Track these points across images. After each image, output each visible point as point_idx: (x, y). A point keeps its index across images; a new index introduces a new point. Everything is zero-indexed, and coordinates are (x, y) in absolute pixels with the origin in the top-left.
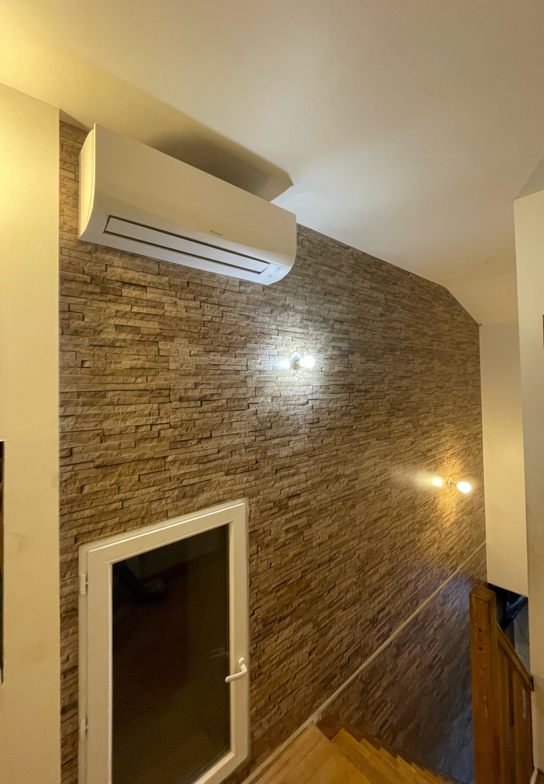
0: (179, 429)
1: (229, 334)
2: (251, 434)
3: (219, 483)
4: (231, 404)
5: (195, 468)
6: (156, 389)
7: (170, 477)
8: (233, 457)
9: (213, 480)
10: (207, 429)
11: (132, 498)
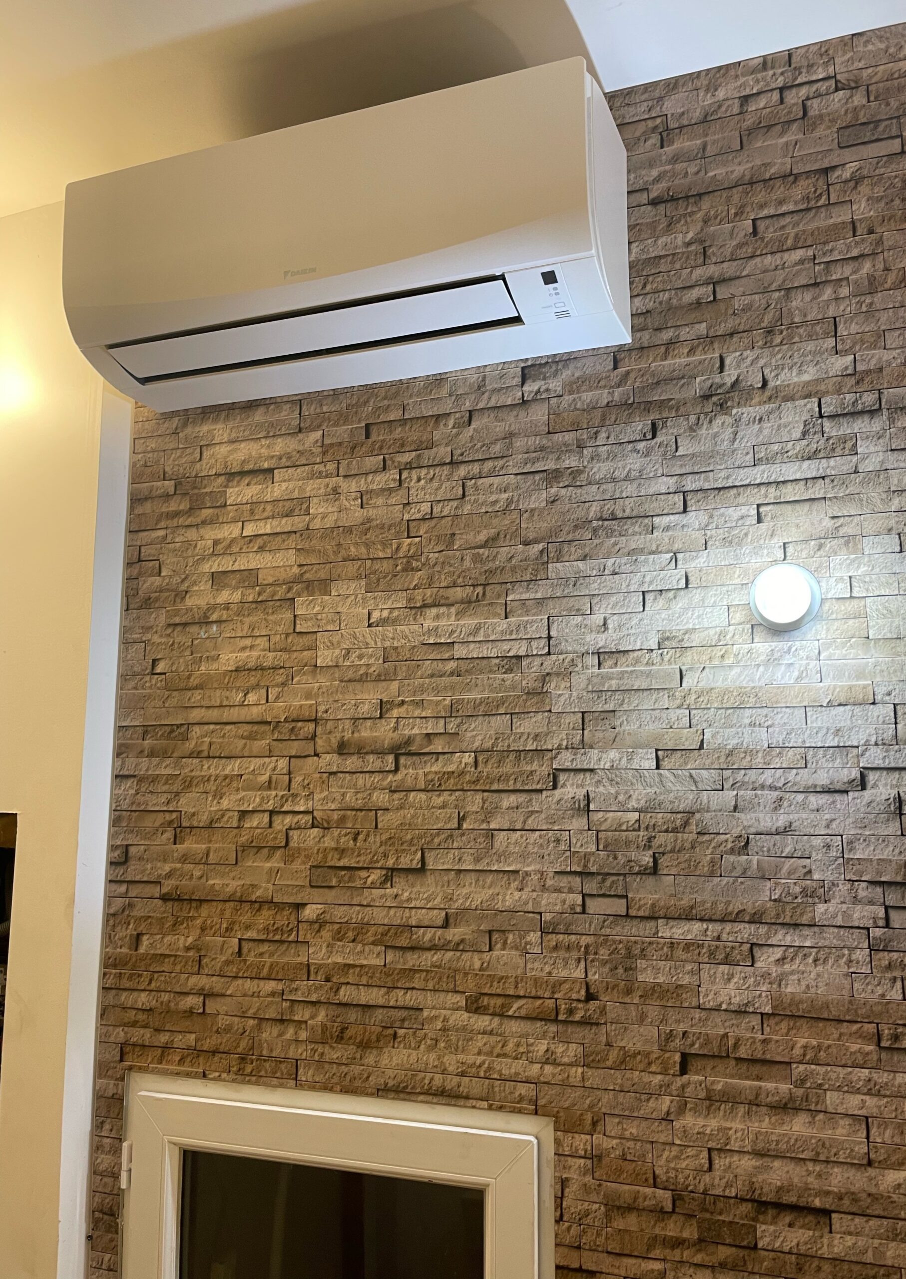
0: (336, 832)
1: (483, 546)
2: (564, 882)
3: (444, 1030)
4: (486, 770)
5: (373, 958)
6: (286, 720)
7: (308, 966)
8: (495, 953)
9: (426, 1013)
10: (411, 843)
11: (224, 995)
